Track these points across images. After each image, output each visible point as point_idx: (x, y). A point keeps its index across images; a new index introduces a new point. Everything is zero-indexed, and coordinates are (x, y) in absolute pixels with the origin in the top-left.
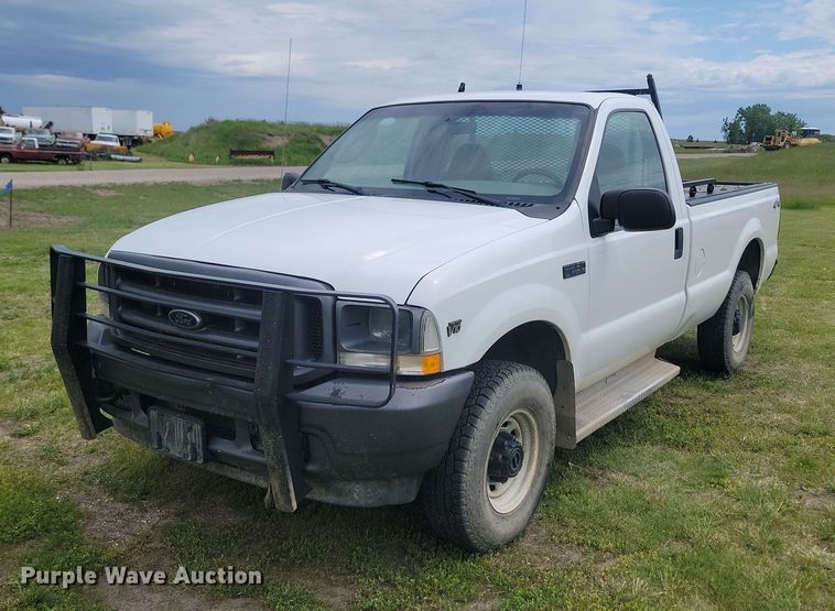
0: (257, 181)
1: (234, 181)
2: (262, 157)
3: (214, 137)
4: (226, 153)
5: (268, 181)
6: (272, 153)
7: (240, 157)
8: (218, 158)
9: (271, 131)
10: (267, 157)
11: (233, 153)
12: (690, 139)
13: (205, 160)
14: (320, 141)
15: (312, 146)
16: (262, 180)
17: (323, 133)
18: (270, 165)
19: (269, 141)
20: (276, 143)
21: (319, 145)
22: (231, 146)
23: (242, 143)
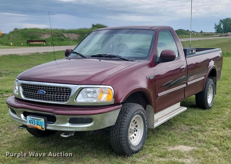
0: (45, 53)
1: (36, 53)
2: (40, 43)
3: (20, 35)
4: (25, 41)
5: (50, 53)
6: (45, 41)
7: (32, 43)
8: (22, 44)
9: (44, 32)
10: (42, 43)
11: (28, 41)
12: (202, 32)
13: (17, 45)
14: (63, 36)
15: (60, 38)
16: (47, 53)
17: (64, 32)
18: (44, 46)
19: (43, 36)
20: (46, 37)
21: (63, 37)
22: (27, 39)
23: (32, 37)
